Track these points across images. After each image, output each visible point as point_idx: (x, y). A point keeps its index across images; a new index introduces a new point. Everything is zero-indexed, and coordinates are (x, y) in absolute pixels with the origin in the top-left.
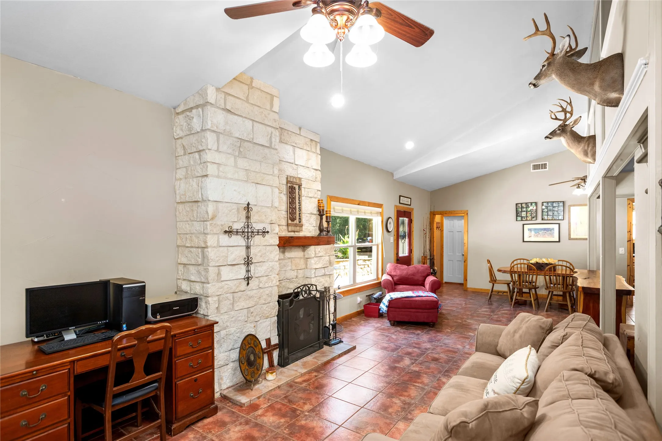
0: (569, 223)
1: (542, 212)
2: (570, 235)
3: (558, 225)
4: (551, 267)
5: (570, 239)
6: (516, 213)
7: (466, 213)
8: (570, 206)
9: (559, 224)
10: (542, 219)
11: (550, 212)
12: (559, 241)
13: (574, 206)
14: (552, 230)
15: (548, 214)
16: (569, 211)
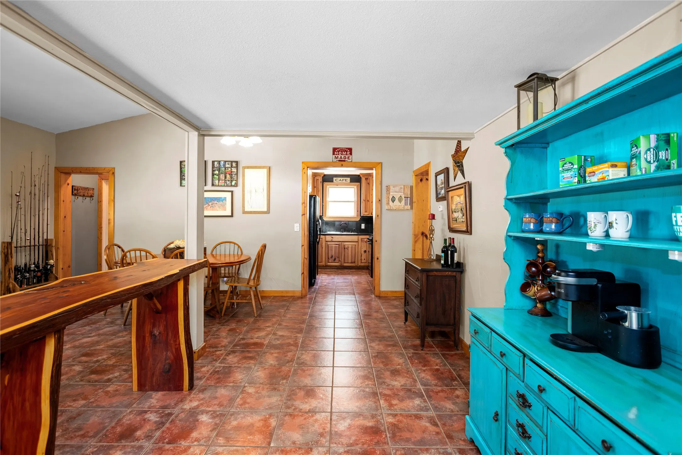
0: (243, 191)
1: (213, 175)
2: (243, 207)
3: (230, 193)
4: (177, 254)
5: (244, 212)
6: (181, 174)
7: (111, 172)
8: (244, 168)
9: (232, 192)
10: (213, 185)
11: (221, 175)
12: (232, 216)
13: (248, 167)
14: (224, 200)
15: (219, 177)
16: (244, 175)
